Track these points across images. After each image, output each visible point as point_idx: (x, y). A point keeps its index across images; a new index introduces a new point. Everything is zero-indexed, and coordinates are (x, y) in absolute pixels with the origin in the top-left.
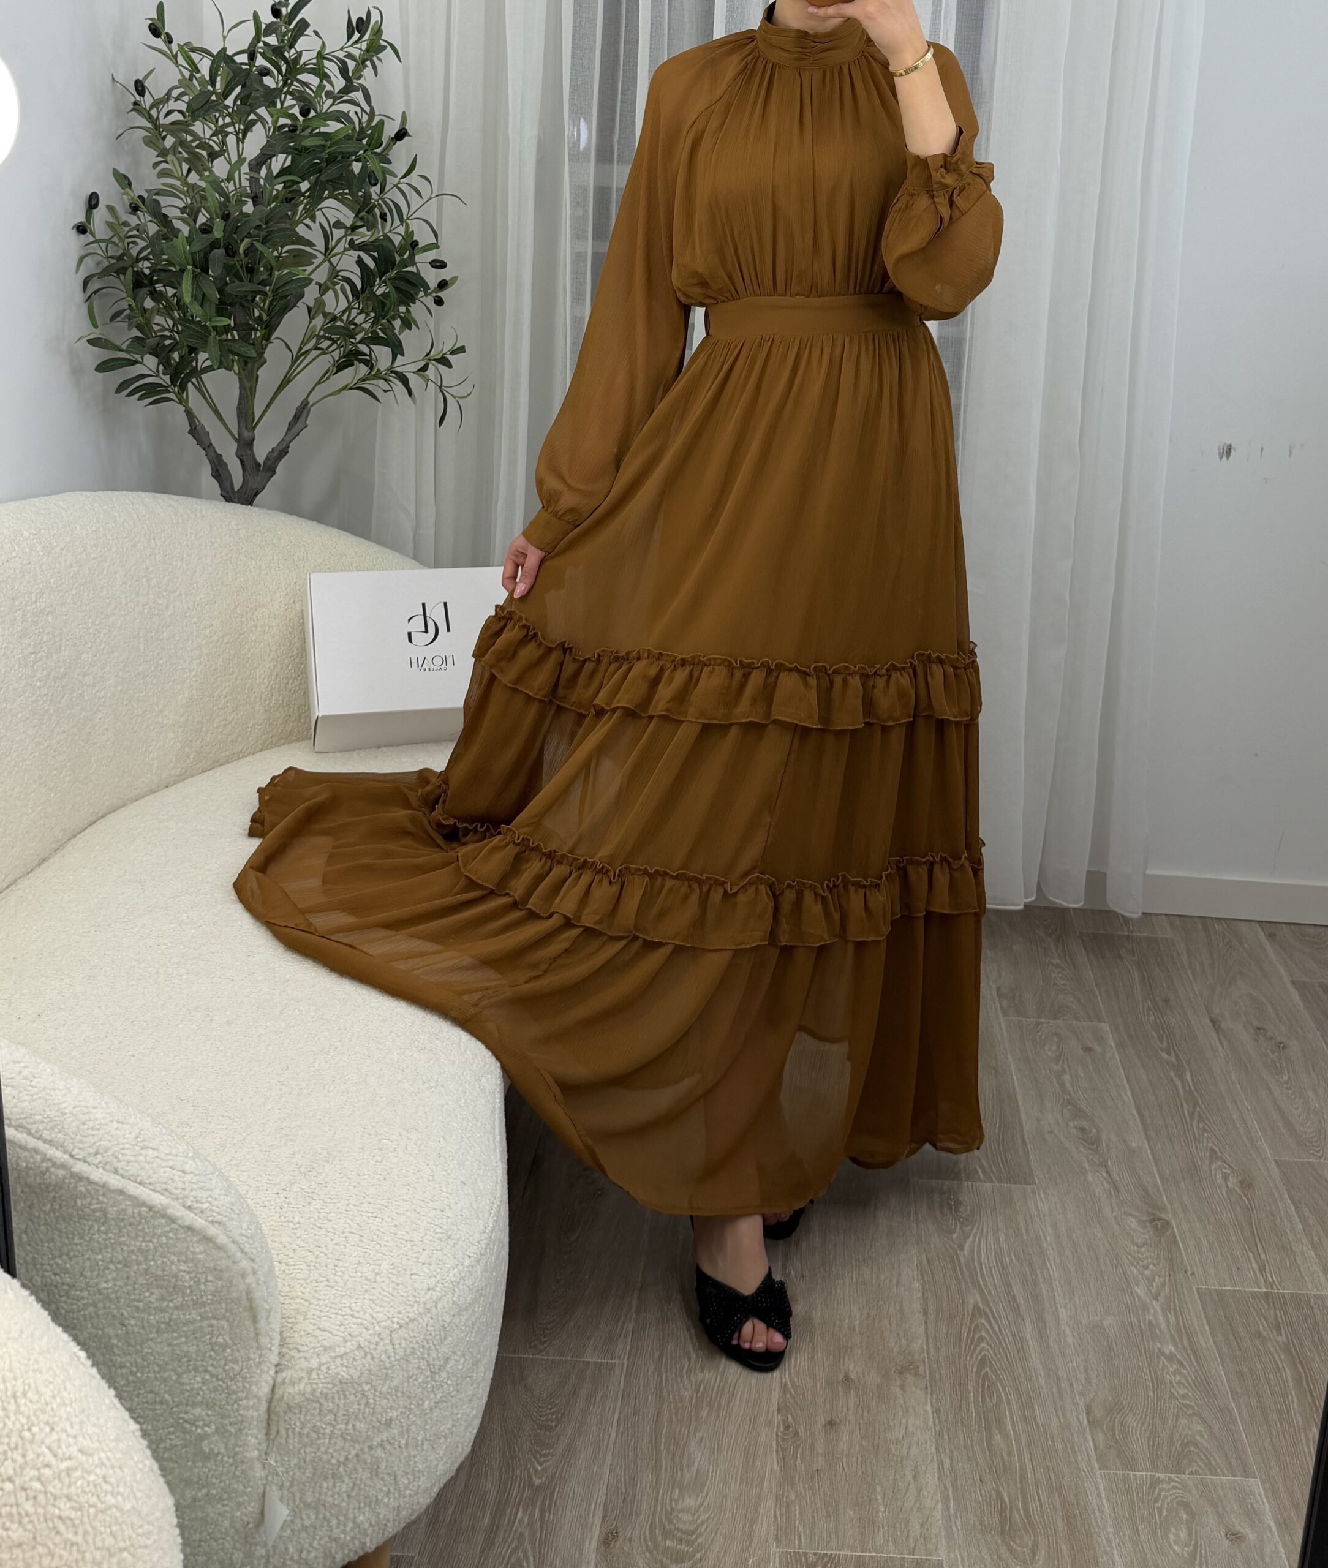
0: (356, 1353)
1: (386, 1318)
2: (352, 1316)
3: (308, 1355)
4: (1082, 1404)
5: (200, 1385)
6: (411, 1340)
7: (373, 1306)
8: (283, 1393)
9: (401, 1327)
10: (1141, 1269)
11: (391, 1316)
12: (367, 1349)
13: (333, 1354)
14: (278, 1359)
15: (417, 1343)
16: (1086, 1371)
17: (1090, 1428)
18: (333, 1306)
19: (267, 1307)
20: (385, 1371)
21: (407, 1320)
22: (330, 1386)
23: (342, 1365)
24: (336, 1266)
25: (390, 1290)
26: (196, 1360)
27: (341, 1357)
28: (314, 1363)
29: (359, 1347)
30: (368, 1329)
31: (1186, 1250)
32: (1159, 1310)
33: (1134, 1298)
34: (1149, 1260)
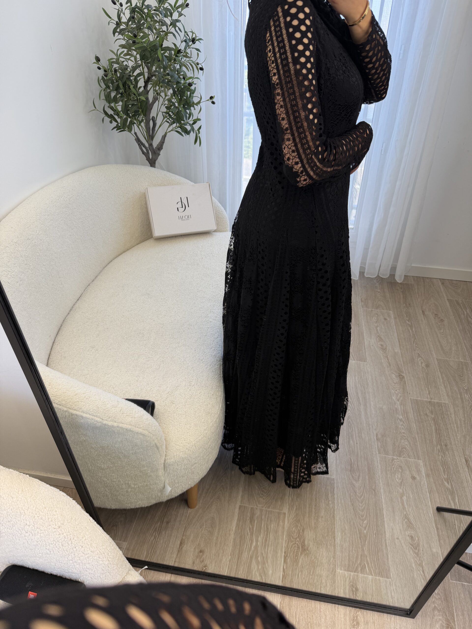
4: (375, 433)
10: (395, 391)
16: (377, 423)
17: (377, 441)
31: (408, 386)
32: (399, 404)
33: (392, 400)
34: (397, 388)
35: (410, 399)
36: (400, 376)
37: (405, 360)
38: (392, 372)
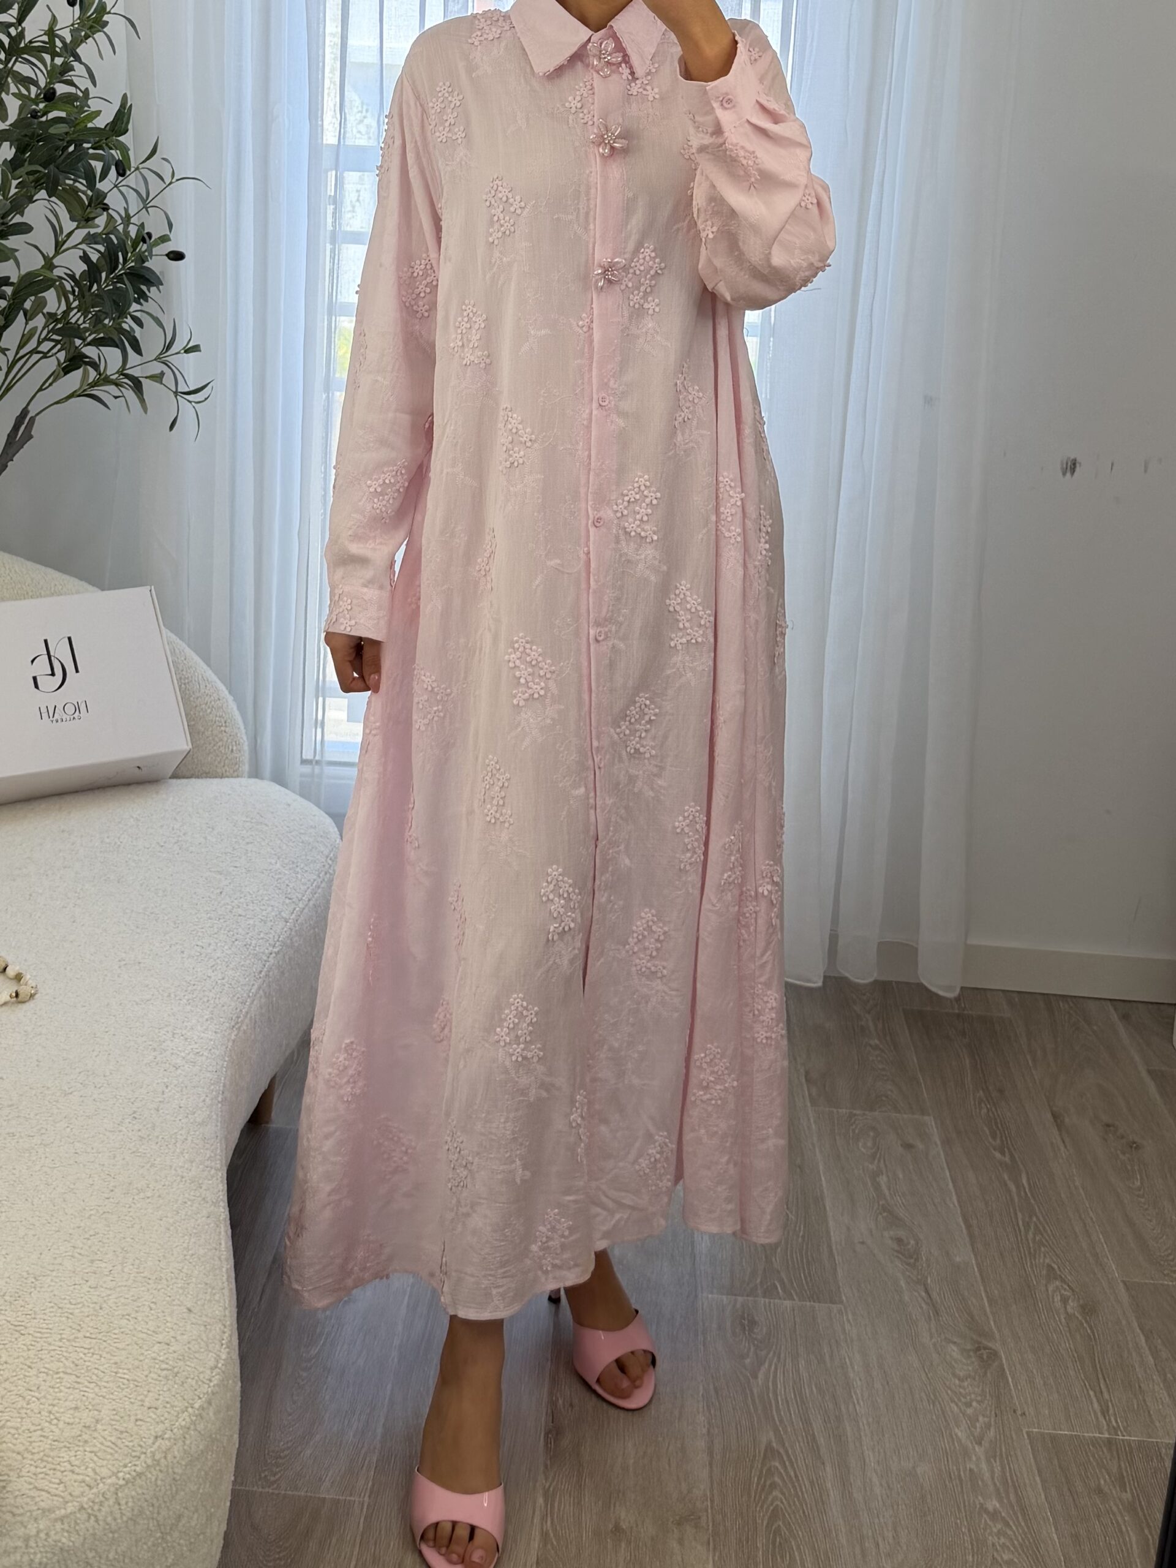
0: (78, 1515)
1: (110, 1473)
3: (25, 1519)
6: (139, 1497)
7: (95, 1459)
9: (127, 1483)
10: (963, 1408)
11: (115, 1471)
12: (90, 1511)
15: (146, 1501)
20: (111, 1535)
21: (134, 1474)
23: (63, 1529)
27: (61, 1519)
28: (32, 1529)
29: (82, 1508)
30: (90, 1487)
31: (1016, 1386)
32: (983, 1457)
33: (953, 1441)
34: (973, 1396)
35: (1028, 1433)
36: (978, 1349)
37: (996, 1292)
38: (946, 1338)
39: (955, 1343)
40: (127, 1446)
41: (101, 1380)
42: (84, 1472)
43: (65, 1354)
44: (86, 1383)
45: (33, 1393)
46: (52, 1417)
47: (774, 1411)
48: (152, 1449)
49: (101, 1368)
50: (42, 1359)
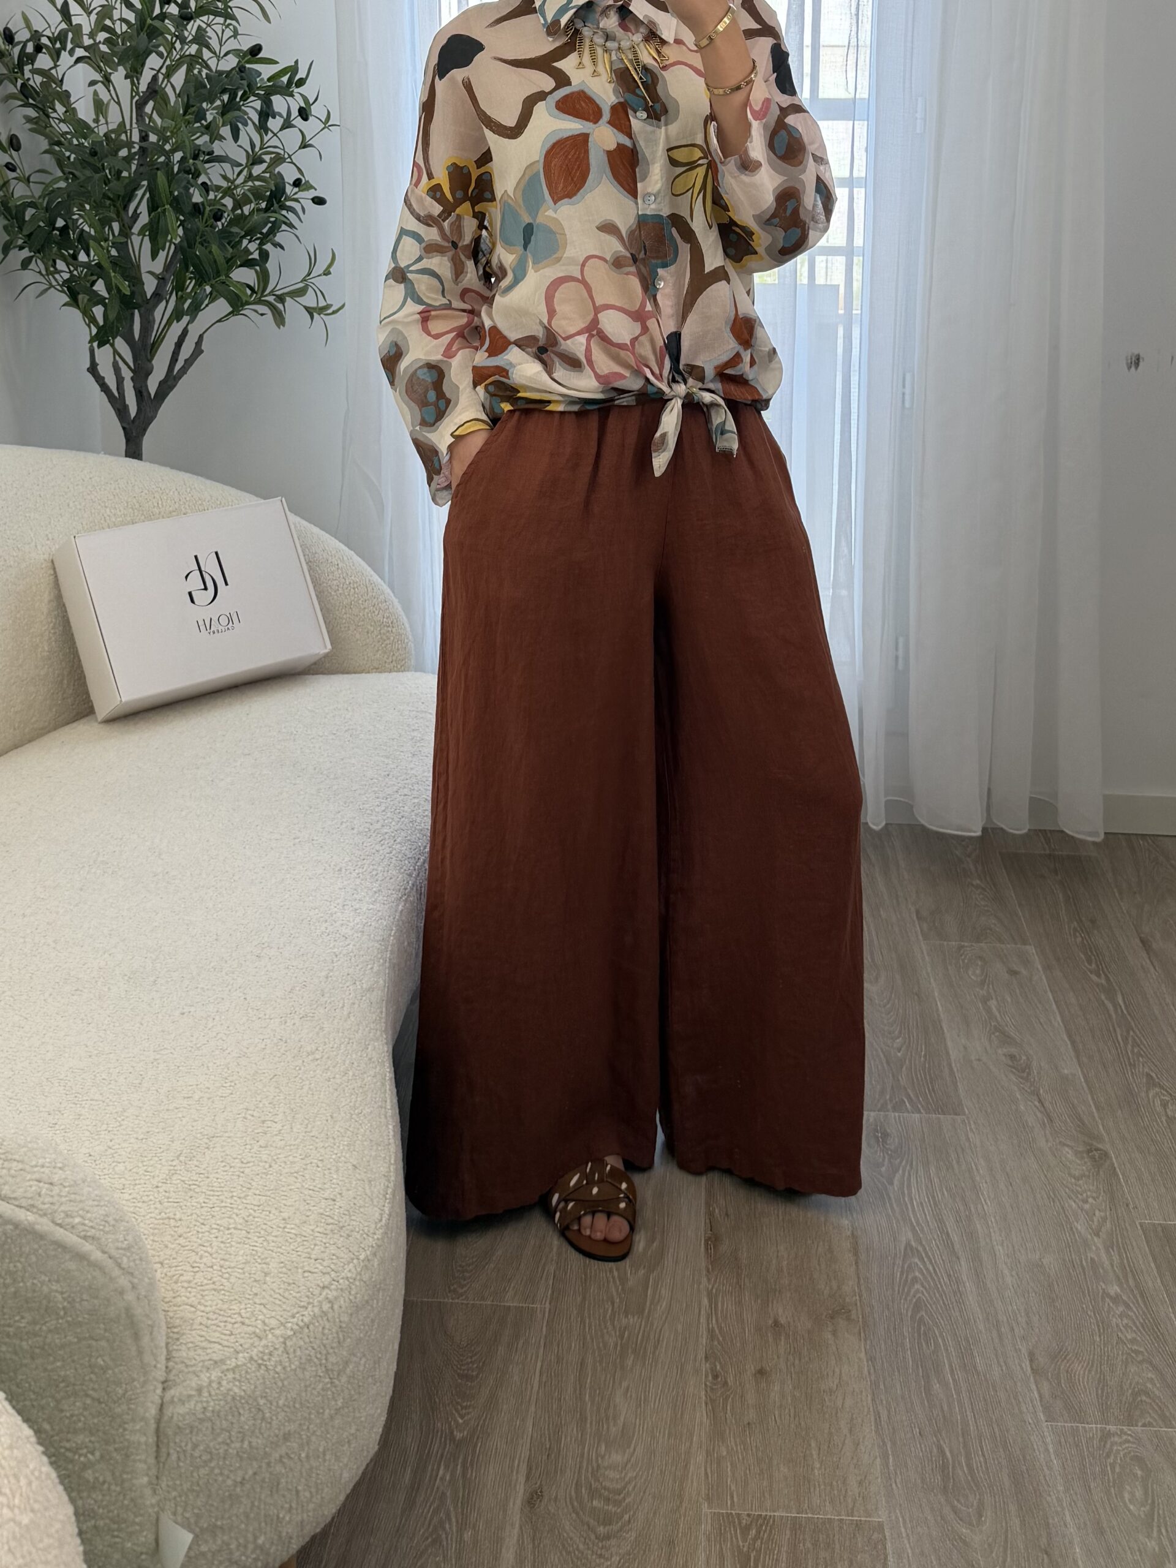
0: (249, 1366)
1: (279, 1324)
2: (243, 1323)
3: (198, 1370)
4: (1024, 1351)
5: (81, 1411)
6: (306, 1345)
7: (265, 1311)
8: (173, 1414)
9: (296, 1332)
10: (1081, 1203)
11: (284, 1321)
12: (260, 1361)
13: (225, 1367)
14: (165, 1374)
15: (314, 1348)
16: (1027, 1314)
17: (1034, 1377)
18: (222, 1313)
19: (150, 1322)
20: (280, 1383)
21: (302, 1323)
22: (222, 1403)
23: (234, 1379)
24: (222, 1267)
25: (281, 1291)
26: (74, 1385)
27: (233, 1370)
28: (204, 1380)
29: (252, 1359)
30: (260, 1338)
31: (1127, 1183)
32: (1102, 1248)
33: (1074, 1235)
34: (1089, 1193)
35: (1142, 1225)
36: (1090, 1151)
37: (1102, 1098)
38: (1060, 1142)
39: (1068, 1146)
40: (295, 1297)
41: (269, 1234)
42: (254, 1323)
43: (235, 1211)
44: (256, 1239)
45: (205, 1248)
46: (223, 1270)
47: (911, 1212)
48: (320, 1299)
49: (269, 1223)
50: (213, 1216)
